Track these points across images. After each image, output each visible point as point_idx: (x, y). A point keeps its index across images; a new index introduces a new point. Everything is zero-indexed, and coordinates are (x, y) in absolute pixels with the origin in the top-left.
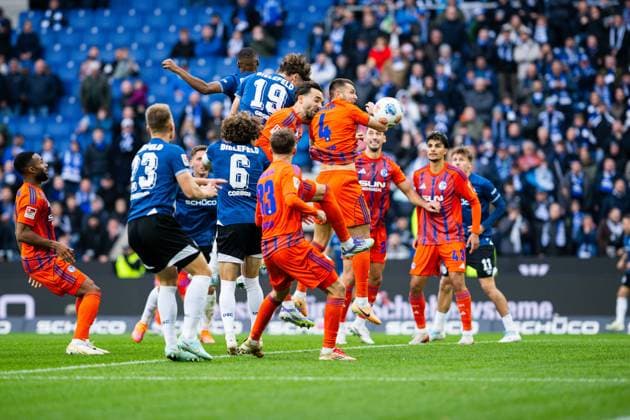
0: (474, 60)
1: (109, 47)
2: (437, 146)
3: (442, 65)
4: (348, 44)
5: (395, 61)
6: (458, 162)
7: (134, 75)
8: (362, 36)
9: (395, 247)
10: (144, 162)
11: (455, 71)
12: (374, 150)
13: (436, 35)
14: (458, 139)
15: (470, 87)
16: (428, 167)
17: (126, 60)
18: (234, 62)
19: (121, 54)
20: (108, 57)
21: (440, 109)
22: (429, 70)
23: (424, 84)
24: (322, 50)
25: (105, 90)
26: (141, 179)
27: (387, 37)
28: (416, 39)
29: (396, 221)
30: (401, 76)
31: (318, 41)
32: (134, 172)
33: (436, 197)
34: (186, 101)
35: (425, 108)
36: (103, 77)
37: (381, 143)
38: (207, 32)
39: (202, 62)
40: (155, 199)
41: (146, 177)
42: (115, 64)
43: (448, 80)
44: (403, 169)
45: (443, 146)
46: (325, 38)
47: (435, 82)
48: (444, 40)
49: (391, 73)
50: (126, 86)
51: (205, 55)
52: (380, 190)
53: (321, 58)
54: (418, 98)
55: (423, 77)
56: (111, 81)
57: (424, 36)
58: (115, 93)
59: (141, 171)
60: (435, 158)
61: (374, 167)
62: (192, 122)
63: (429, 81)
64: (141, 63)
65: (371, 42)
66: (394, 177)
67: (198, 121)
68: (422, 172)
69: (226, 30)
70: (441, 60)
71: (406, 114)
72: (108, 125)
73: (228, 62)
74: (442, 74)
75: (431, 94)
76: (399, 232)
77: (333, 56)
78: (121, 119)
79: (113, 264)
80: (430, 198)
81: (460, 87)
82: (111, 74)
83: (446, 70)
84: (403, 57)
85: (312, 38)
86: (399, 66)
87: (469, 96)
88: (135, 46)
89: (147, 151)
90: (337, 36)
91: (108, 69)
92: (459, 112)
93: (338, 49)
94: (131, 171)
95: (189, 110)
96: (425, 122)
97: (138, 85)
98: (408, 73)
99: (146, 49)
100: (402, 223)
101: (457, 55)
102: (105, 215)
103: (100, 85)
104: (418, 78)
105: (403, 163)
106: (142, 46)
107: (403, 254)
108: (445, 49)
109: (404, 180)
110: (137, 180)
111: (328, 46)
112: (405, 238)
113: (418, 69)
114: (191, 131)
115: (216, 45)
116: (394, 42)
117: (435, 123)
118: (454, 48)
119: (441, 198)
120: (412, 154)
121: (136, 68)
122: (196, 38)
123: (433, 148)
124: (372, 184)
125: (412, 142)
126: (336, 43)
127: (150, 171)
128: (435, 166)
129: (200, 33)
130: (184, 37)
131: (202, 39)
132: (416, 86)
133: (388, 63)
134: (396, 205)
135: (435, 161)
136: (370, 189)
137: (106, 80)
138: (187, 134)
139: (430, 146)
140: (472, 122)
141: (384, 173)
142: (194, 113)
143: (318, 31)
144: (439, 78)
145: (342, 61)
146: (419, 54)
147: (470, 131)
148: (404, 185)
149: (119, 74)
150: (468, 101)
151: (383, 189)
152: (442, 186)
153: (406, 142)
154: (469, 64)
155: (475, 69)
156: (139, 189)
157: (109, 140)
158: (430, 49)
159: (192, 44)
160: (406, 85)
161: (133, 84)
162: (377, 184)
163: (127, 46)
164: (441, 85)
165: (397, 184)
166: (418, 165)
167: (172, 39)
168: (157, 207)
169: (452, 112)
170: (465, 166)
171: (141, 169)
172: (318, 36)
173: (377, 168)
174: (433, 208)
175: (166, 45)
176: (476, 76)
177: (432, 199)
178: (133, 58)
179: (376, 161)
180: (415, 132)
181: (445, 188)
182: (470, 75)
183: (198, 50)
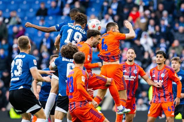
0: (179, 18)
1: (7, 10)
2: (161, 57)
3: (164, 20)
4: (119, 10)
5: (141, 18)
6: (174, 64)
7: (19, 24)
8: (126, 6)
9: (141, 105)
10: (16, 64)
11: (170, 23)
12: (131, 61)
13: (161, 6)
14: (171, 55)
15: (177, 31)
16: (156, 67)
17: (15, 17)
18: (66, 18)
19: (13, 14)
20: (7, 15)
21: (162, 41)
22: (157, 22)
23: (155, 29)
24: (107, 13)
25: (5, 31)
26: (15, 71)
27: (138, 7)
28: (151, 8)
29: (141, 93)
30: (144, 25)
31: (105, 9)
32: (12, 68)
33: (160, 81)
34: (43, 36)
35: (155, 40)
36: (4, 25)
37: (134, 58)
38: (53, 4)
39: (51, 18)
40: (23, 82)
41: (18, 70)
42: (10, 19)
43: (166, 27)
44: (144, 69)
45: (163, 57)
46: (109, 7)
47: (160, 28)
48: (165, 9)
49: (139, 24)
50: (15, 29)
51: (52, 15)
52: (133, 80)
53: (107, 16)
54: (152, 36)
55: (154, 26)
56: (8, 26)
57: (155, 7)
58: (10, 32)
59: (15, 68)
60: (159, 62)
61: (130, 69)
62: (46, 45)
63: (157, 28)
64: (22, 19)
65: (130, 9)
66: (140, 73)
67: (48, 46)
68: (153, 70)
69: (62, 3)
70: (163, 18)
71: (146, 43)
72: (7, 47)
73: (63, 18)
74: (164, 25)
75: (158, 34)
76: (143, 98)
77: (112, 16)
78: (13, 44)
79: (8, 112)
80: (157, 81)
81: (172, 31)
82: (8, 23)
83: (165, 22)
84: (145, 16)
85: (102, 7)
86: (144, 21)
87: (176, 35)
88: (19, 10)
89: (18, 58)
90: (115, 6)
91: (7, 21)
92: (171, 42)
93: (115, 12)
94: (11, 67)
95: (45, 40)
96: (155, 47)
97: (21, 28)
98: (148, 24)
99: (24, 11)
100: (144, 94)
101: (171, 16)
102: (5, 89)
103: (3, 28)
104: (152, 26)
105: (145, 66)
106: (22, 10)
107: (144, 108)
108: (165, 13)
109: (145, 74)
110: (13, 72)
111: (110, 11)
112: (145, 101)
113: (152, 22)
114: (45, 50)
115: (58, 10)
116: (141, 9)
117: (160, 48)
118: (169, 12)
119: (162, 81)
120: (149, 62)
121: (20, 20)
122: (48, 7)
123: (159, 58)
124: (130, 77)
125: (149, 56)
126: (114, 10)
127: (19, 68)
128: (160, 67)
129: (50, 4)
130: (42, 6)
131: (51, 7)
132: (151, 30)
133: (138, 19)
134: (141, 85)
135: (160, 64)
136: (128, 79)
137: (6, 26)
138: (43, 52)
139: (158, 57)
140: (177, 47)
141: (135, 72)
142: (47, 41)
143: (105, 4)
144: (162, 26)
145: (116, 18)
146: (153, 15)
147: (177, 51)
148: (145, 76)
149: (11, 23)
150: (176, 37)
151: (135, 79)
152: (163, 75)
153: (146, 56)
154: (176, 20)
155: (179, 22)
156: (14, 77)
157: (7, 54)
158: (158, 13)
159: (46, 10)
160: (146, 29)
161: (18, 28)
162: (132, 77)
163: (16, 10)
164: (163, 30)
165: (142, 76)
166: (152, 67)
167: (37, 7)
168: (23, 85)
169: (168, 43)
170: (177, 66)
171: (15, 67)
172: (105, 6)
173: (132, 69)
174: (159, 85)
175: (34, 10)
176: (180, 26)
177: (158, 82)
178: (19, 16)
179: (131, 66)
180: (151, 51)
181: (164, 76)
182: (177, 25)
183: (49, 12)
